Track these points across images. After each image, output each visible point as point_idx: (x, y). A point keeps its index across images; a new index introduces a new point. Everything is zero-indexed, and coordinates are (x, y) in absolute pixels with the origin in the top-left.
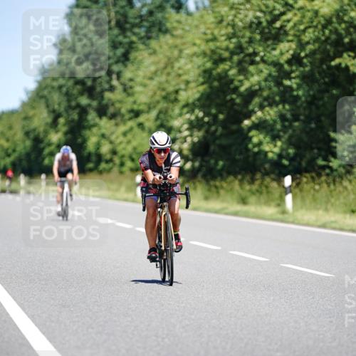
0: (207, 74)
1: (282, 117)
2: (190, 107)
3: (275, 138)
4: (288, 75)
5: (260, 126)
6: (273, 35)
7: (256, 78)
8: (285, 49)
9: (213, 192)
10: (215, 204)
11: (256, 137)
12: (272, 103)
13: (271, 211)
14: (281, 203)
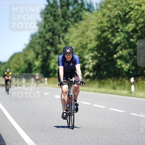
0: (99, 38)
1: (130, 54)
2: (92, 50)
3: (127, 62)
4: (132, 37)
5: (121, 57)
6: (125, 21)
7: (119, 38)
8: (130, 26)
9: (102, 85)
10: (103, 90)
11: (119, 62)
12: (125, 48)
13: (126, 92)
14: (129, 89)
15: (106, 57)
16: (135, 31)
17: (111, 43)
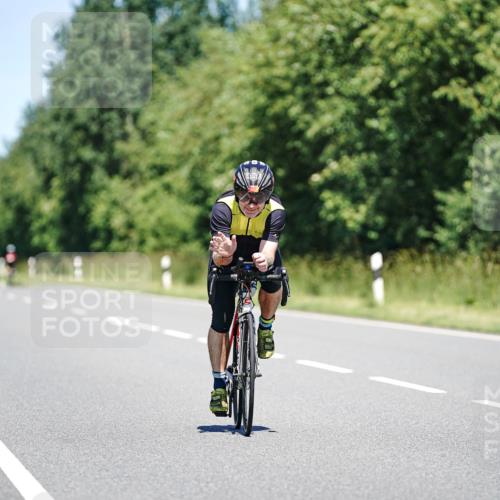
0: (259, 116)
1: (367, 171)
3: (357, 200)
4: (373, 113)
5: (335, 184)
6: (350, 58)
7: (328, 117)
8: (369, 77)
11: (330, 200)
12: (351, 151)
13: (353, 303)
14: (367, 292)
15: (284, 183)
16: (384, 91)
17: (300, 134)
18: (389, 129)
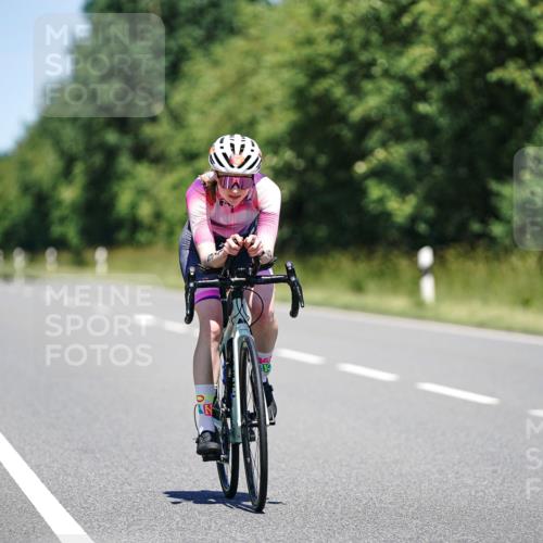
3: (404, 189)
4: (422, 96)
8: (418, 56)
11: (375, 191)
13: (400, 302)
15: (326, 171)
16: (434, 73)
18: (441, 113)
